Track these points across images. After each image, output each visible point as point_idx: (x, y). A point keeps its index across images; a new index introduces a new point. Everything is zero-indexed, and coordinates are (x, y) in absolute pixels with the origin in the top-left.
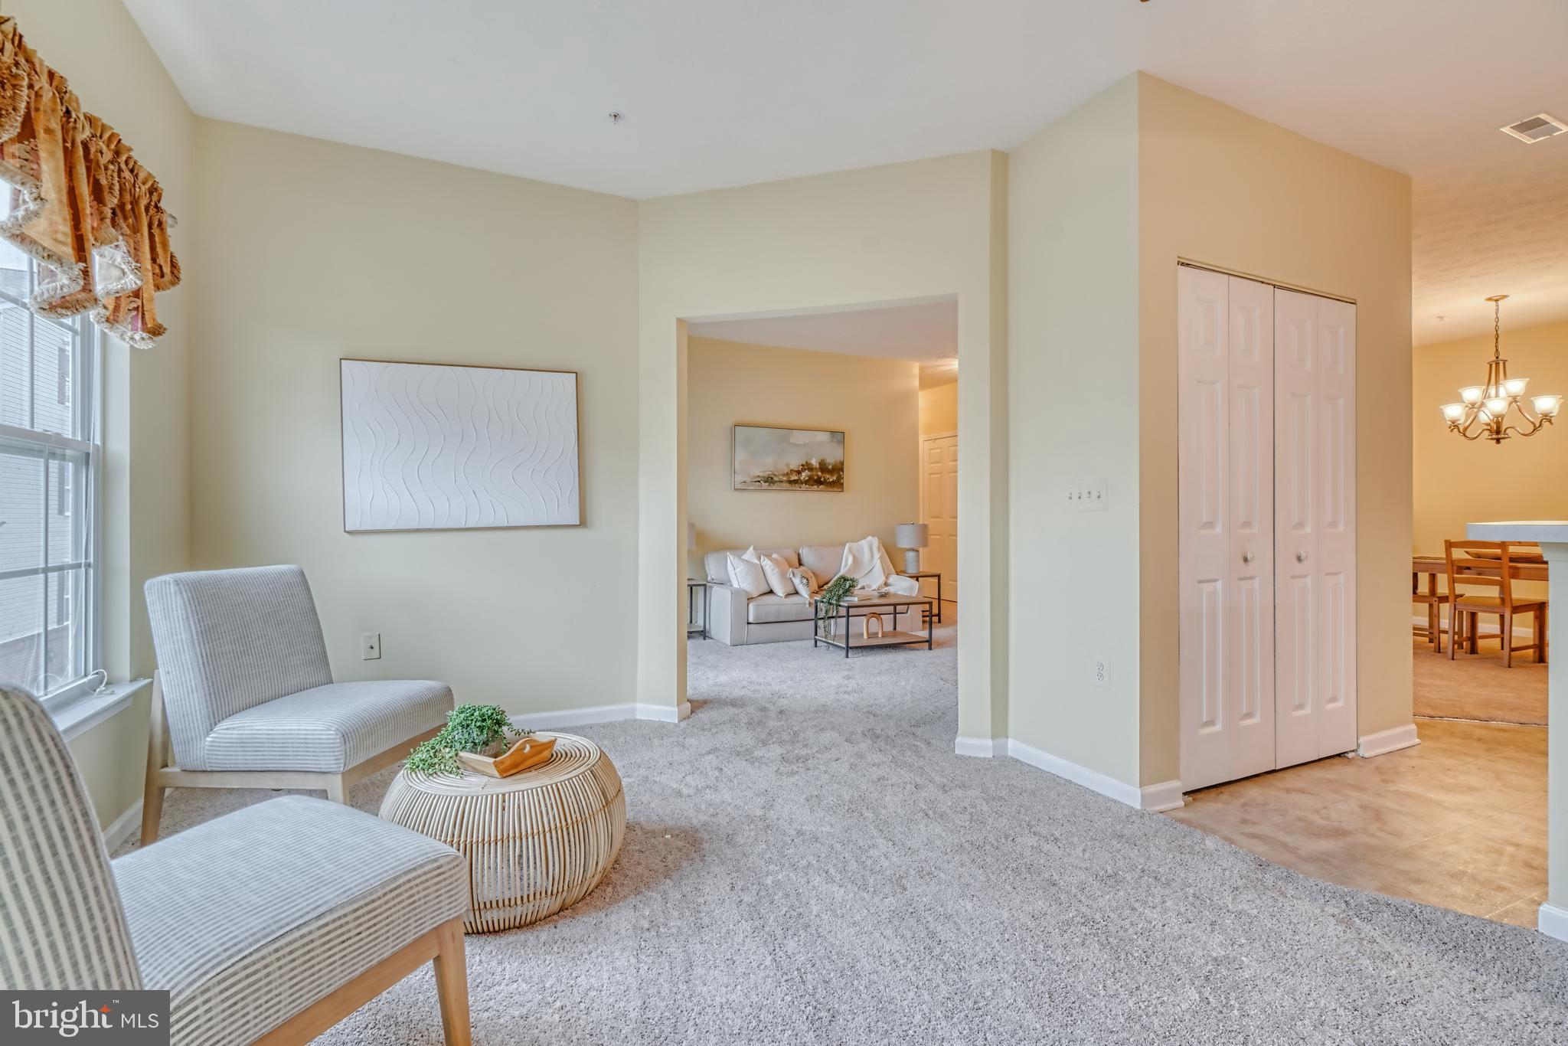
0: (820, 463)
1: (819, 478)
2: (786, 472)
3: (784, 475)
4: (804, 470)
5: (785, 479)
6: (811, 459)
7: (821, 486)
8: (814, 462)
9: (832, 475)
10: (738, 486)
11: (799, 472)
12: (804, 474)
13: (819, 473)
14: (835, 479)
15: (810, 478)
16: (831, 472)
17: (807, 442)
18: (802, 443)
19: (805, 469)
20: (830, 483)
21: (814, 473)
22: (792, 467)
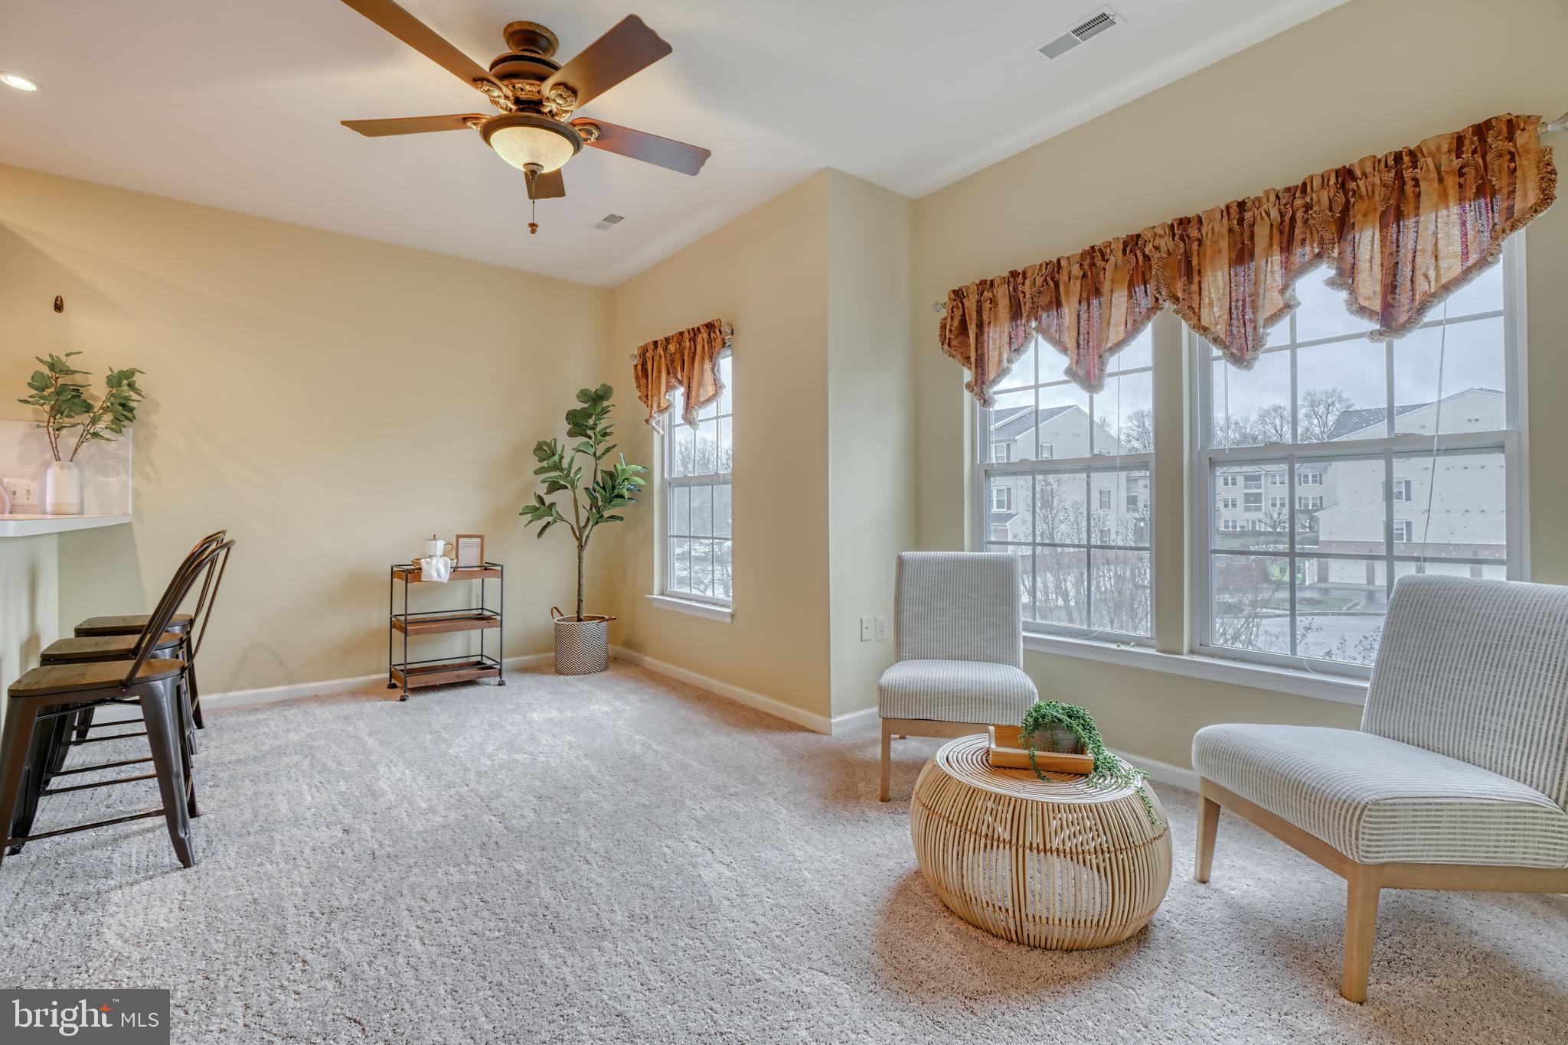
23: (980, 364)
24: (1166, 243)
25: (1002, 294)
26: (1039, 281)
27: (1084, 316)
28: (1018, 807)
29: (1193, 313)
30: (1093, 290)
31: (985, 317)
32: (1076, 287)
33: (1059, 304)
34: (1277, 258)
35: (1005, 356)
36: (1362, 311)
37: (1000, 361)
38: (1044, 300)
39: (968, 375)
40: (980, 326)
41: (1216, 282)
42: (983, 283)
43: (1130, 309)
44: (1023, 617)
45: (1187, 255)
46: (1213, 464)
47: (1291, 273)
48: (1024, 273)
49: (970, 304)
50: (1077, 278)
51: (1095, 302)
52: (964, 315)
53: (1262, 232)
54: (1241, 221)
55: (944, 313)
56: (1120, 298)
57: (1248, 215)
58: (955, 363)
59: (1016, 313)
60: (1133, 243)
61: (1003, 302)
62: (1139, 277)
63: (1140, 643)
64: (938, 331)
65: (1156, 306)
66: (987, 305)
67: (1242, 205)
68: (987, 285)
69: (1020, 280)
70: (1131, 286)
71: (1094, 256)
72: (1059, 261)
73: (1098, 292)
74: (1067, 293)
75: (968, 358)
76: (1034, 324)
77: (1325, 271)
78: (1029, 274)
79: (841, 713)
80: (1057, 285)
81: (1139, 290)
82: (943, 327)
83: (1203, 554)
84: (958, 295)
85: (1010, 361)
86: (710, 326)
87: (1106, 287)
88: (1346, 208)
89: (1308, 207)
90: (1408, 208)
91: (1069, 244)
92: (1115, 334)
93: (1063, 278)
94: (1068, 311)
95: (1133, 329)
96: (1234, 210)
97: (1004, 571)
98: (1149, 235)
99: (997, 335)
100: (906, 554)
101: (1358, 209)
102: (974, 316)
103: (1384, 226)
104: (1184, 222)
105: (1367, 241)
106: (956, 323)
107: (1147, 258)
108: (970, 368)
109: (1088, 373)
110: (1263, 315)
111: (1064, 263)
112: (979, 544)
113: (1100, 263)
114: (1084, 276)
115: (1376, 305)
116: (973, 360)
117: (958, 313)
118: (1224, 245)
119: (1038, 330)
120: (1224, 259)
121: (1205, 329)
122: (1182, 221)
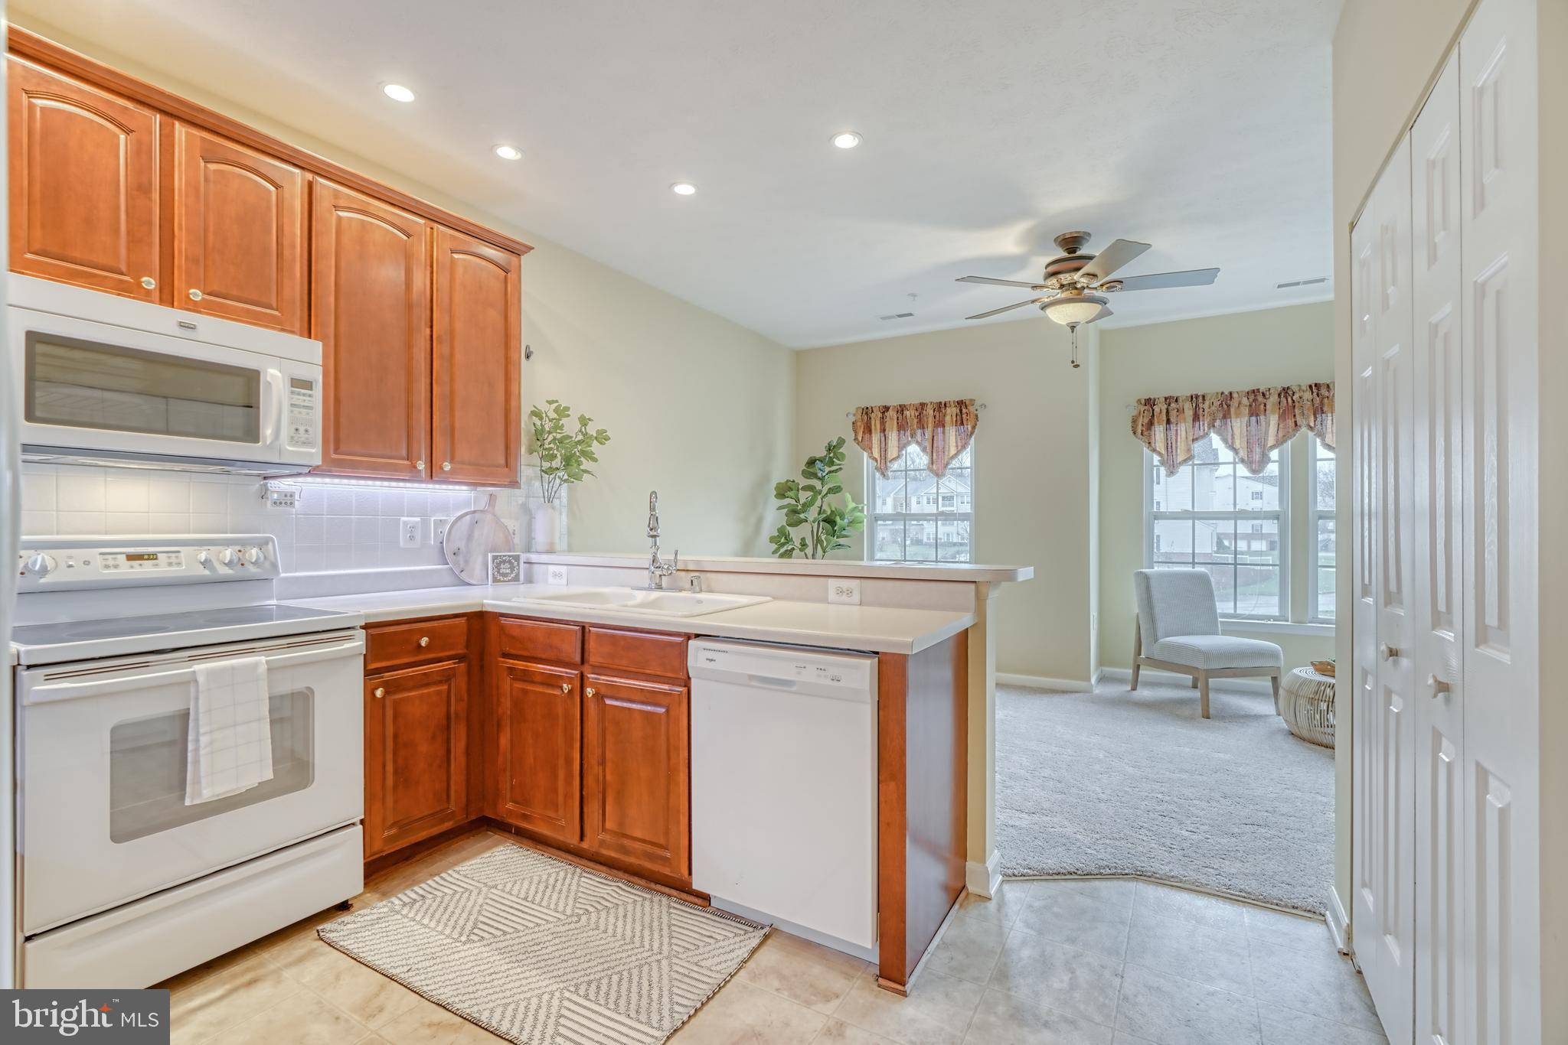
23: (1169, 449)
24: (1308, 395)
25: (1187, 406)
26: (1217, 403)
27: (1248, 429)
30: (1254, 413)
31: (1172, 418)
32: (1244, 410)
33: (1230, 417)
37: (1187, 448)
38: (1220, 415)
40: (1168, 424)
42: (1168, 398)
43: (1280, 429)
48: (1204, 397)
49: (1158, 409)
50: (1246, 406)
51: (1256, 419)
52: (1153, 415)
55: (1134, 412)
56: (1274, 420)
59: (1196, 418)
60: (1286, 391)
61: (1187, 411)
62: (1289, 410)
64: (1129, 423)
65: (1296, 428)
66: (1173, 413)
68: (1175, 400)
69: (1202, 400)
70: (1281, 415)
71: (1256, 395)
72: (1231, 394)
73: (1259, 415)
74: (1237, 412)
76: (1211, 428)
78: (1208, 397)
80: (1229, 406)
81: (1287, 417)
82: (1134, 421)
84: (1150, 403)
85: (1193, 448)
86: (961, 404)
87: (1264, 414)
92: (1270, 440)
93: (1234, 404)
94: (1237, 423)
95: (1281, 439)
98: (1295, 389)
99: (1183, 429)
102: (1163, 418)
106: (1146, 420)
107: (1294, 402)
109: (1254, 462)
111: (1235, 395)
113: (1261, 399)
114: (1250, 406)
117: (1148, 414)
119: (1213, 431)
122: (1316, 385)
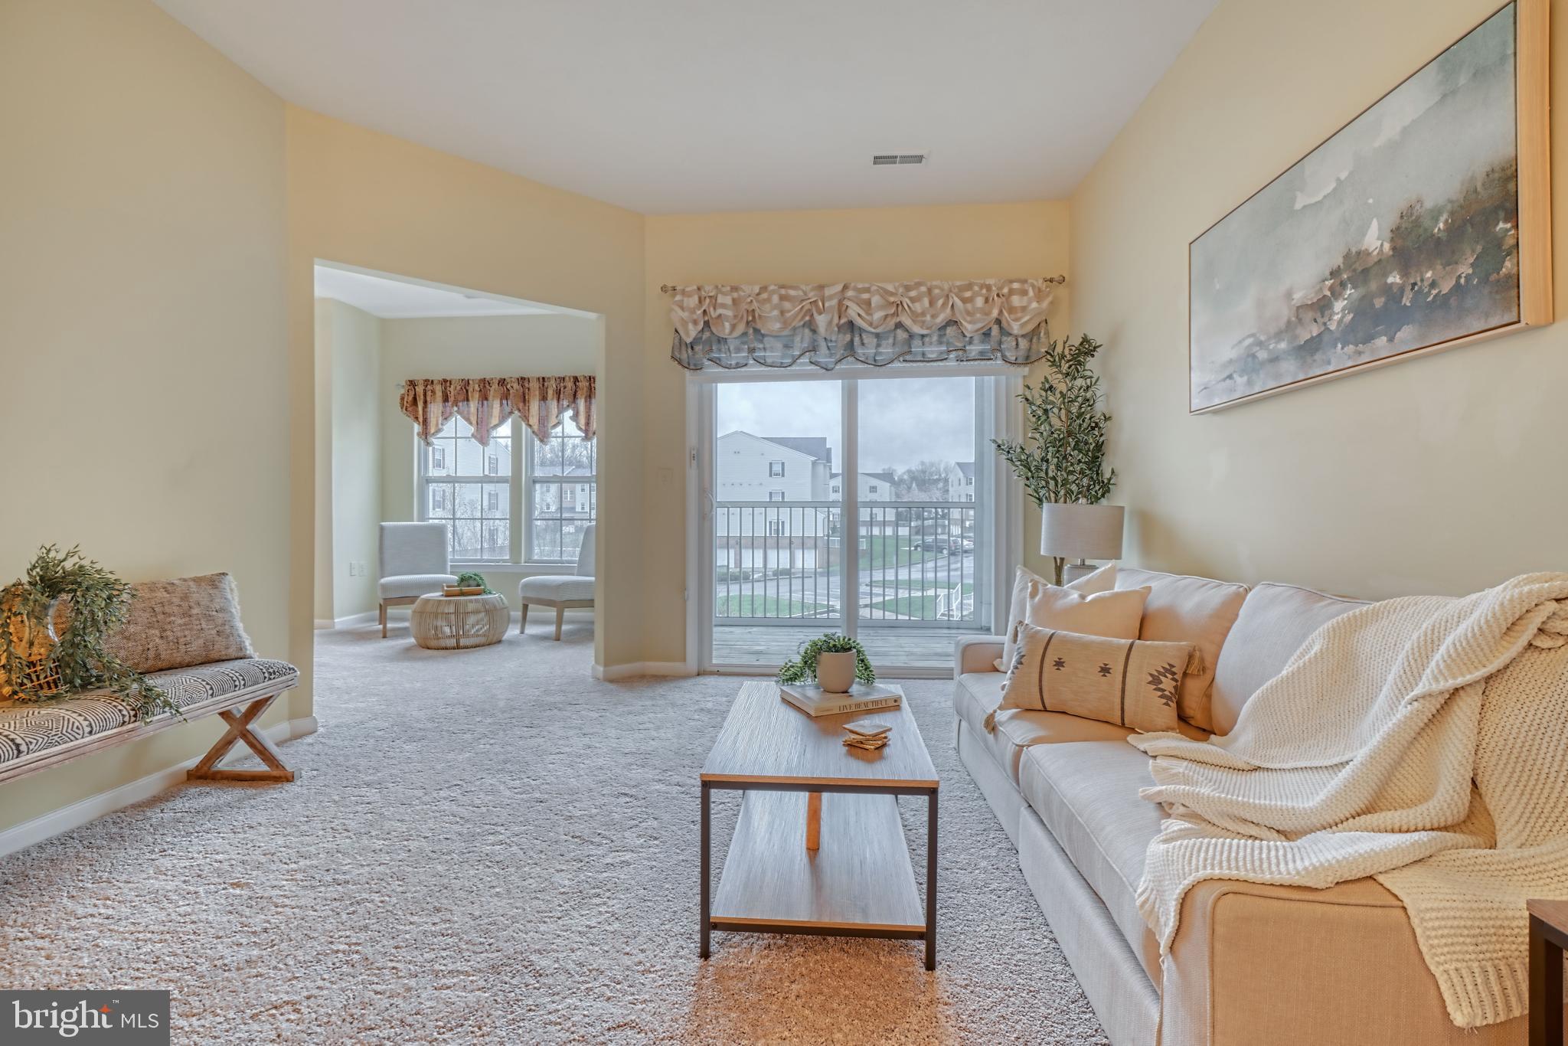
0: (1397, 233)
1: (1393, 295)
2: (1282, 324)
3: (1278, 336)
4: (1336, 293)
5: (1283, 345)
6: (1363, 231)
7: (1406, 334)
8: (1375, 240)
9: (1451, 262)
10: (1197, 403)
11: (1322, 306)
12: (1339, 306)
13: (1395, 279)
14: (1465, 269)
15: (1362, 311)
16: (1442, 249)
17: (1343, 176)
18: (1333, 185)
19: (1343, 285)
20: (1443, 301)
21: (1373, 286)
22: (1298, 297)
23: (425, 423)
24: (516, 386)
25: (438, 389)
26: (459, 388)
27: (480, 409)
28: (456, 604)
29: (526, 418)
30: (484, 397)
31: (428, 399)
32: (477, 395)
33: (468, 400)
34: (555, 402)
35: (440, 422)
36: (580, 429)
37: (437, 425)
38: (461, 397)
39: (417, 428)
40: (425, 402)
41: (535, 405)
42: (426, 381)
43: (502, 411)
44: (450, 557)
45: (524, 394)
46: (535, 482)
47: (561, 411)
48: (450, 381)
49: (420, 389)
50: (477, 390)
51: (485, 402)
52: (415, 394)
53: (550, 392)
54: (543, 385)
55: (403, 391)
56: (496, 404)
57: (546, 384)
58: (410, 420)
59: (446, 399)
60: (502, 382)
61: (439, 394)
62: (505, 396)
63: (504, 561)
64: (399, 400)
65: (511, 413)
66: (429, 393)
67: (543, 378)
68: (428, 382)
69: (448, 384)
70: (501, 400)
71: (485, 383)
72: (468, 380)
73: (486, 399)
74: (472, 396)
75: (417, 418)
76: (455, 409)
77: (570, 413)
78: (453, 383)
79: (341, 616)
80: (467, 391)
81: (504, 402)
82: (402, 399)
83: (530, 520)
84: (412, 384)
85: (442, 424)
87: (490, 398)
88: (576, 392)
89: (565, 387)
90: (593, 396)
91: (475, 374)
92: (495, 421)
93: (470, 390)
94: (473, 405)
95: (502, 421)
96: (541, 380)
97: (440, 531)
98: (508, 380)
99: (435, 409)
100: (383, 523)
101: (579, 394)
102: (422, 397)
103: (586, 401)
104: (523, 379)
105: (581, 403)
106: (411, 398)
107: (508, 390)
108: (419, 424)
109: (482, 437)
110: (551, 425)
111: (471, 382)
112: (423, 516)
113: (487, 386)
114: (480, 390)
115: (583, 428)
116: (421, 419)
117: (412, 394)
118: (537, 393)
119: (458, 412)
120: (537, 398)
121: (530, 426)
122: (522, 378)
